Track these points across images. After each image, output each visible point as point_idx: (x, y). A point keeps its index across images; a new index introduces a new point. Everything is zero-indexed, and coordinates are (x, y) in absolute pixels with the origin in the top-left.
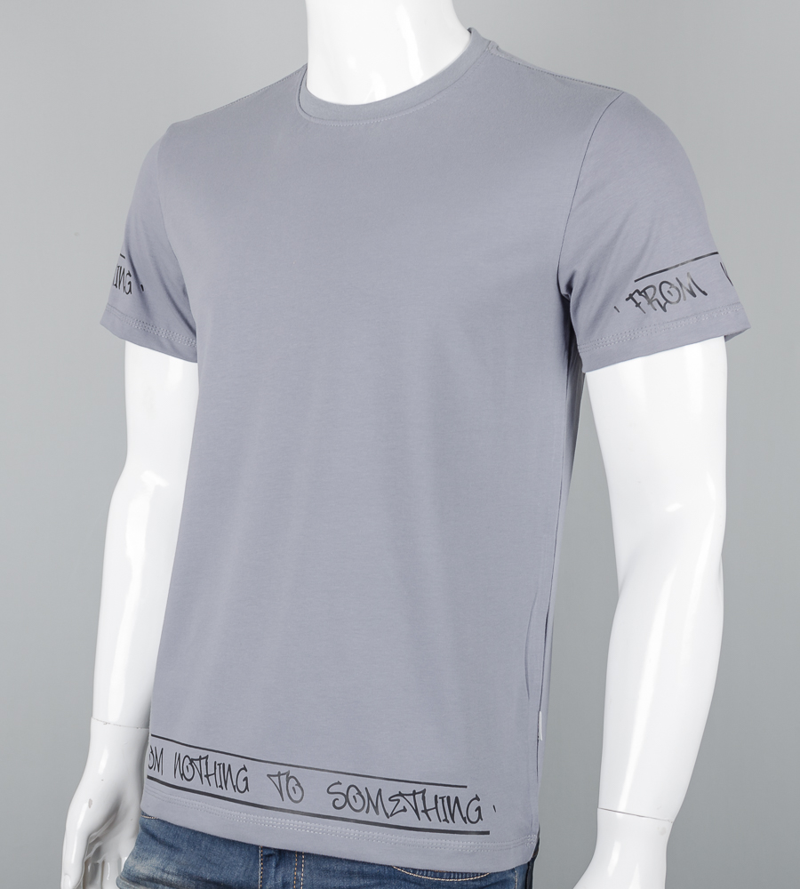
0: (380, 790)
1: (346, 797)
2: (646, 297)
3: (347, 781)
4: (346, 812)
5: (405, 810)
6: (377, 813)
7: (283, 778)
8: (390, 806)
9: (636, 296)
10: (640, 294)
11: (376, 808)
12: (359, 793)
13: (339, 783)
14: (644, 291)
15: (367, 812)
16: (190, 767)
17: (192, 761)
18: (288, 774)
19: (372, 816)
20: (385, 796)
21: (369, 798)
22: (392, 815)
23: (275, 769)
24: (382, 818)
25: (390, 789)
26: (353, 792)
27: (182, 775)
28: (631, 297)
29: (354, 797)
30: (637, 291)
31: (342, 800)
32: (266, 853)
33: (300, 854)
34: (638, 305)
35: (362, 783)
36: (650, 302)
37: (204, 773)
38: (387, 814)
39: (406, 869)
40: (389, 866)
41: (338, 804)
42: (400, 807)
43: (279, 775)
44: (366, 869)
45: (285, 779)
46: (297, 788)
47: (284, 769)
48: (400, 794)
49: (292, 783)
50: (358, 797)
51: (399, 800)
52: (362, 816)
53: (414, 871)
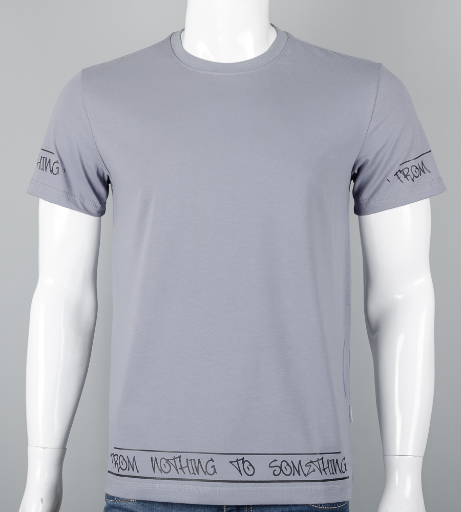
0: (300, 461)
1: (281, 468)
2: (404, 174)
3: (280, 458)
4: (282, 477)
5: (314, 471)
6: (300, 475)
7: (240, 462)
8: (306, 470)
9: (399, 173)
10: (401, 173)
11: (298, 472)
12: (288, 465)
13: (276, 460)
14: (402, 170)
15: (294, 475)
16: (167, 465)
17: (168, 461)
18: (243, 459)
19: (296, 477)
20: (303, 464)
21: (294, 466)
22: (308, 474)
23: (234, 458)
24: (302, 477)
25: (305, 460)
26: (284, 464)
27: (161, 470)
28: (396, 174)
29: (285, 467)
30: (399, 171)
31: (278, 469)
32: (229, 509)
33: (248, 506)
34: (399, 178)
35: (289, 459)
36: (406, 176)
37: (179, 467)
38: (305, 475)
39: (317, 505)
40: (307, 505)
41: (276, 473)
42: (312, 469)
43: (238, 460)
44: (294, 509)
45: (241, 462)
46: (250, 467)
47: (240, 457)
48: (311, 462)
49: (246, 464)
50: (287, 467)
51: (310, 465)
52: (291, 478)
53: (321, 505)
